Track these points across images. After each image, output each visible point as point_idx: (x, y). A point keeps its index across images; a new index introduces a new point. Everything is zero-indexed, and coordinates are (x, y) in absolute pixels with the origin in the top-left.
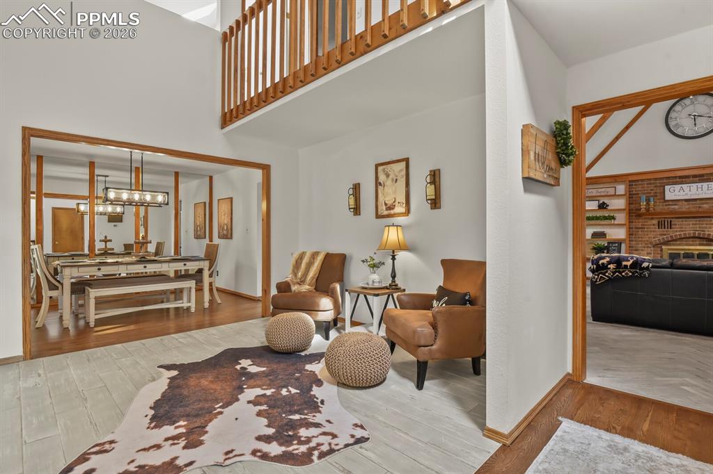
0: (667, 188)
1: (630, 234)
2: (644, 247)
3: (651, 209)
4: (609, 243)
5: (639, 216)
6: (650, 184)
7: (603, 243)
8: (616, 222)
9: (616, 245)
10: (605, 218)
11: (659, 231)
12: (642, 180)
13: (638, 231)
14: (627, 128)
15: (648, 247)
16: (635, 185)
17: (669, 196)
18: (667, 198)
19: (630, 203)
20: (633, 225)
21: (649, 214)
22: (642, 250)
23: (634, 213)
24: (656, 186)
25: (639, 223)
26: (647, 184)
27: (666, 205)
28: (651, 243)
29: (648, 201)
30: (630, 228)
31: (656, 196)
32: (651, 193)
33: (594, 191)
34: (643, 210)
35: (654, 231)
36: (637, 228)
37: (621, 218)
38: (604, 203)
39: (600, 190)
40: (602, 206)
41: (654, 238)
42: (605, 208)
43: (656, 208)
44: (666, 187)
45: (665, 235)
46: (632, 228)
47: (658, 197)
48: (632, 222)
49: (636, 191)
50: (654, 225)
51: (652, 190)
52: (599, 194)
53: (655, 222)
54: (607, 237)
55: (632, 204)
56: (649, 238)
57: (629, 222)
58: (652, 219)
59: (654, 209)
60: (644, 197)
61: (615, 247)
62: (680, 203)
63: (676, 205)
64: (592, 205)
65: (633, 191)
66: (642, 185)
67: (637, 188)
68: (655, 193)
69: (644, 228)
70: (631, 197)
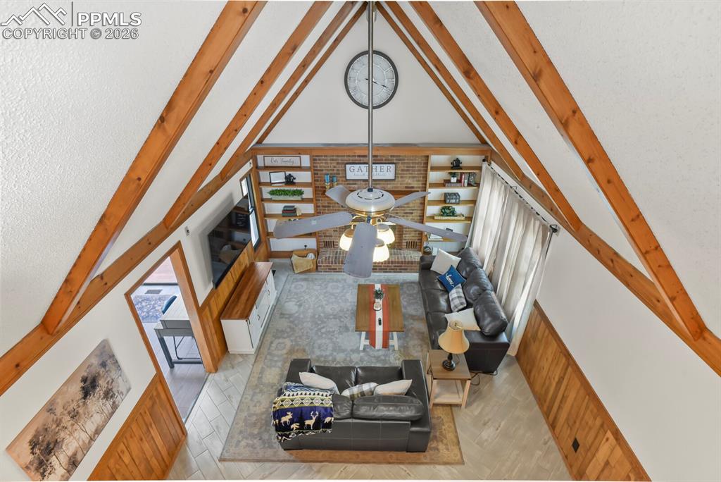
0: (348, 166)
1: (318, 211)
6: (333, 160)
8: (304, 196)
12: (326, 155)
13: (325, 210)
16: (320, 160)
17: (350, 176)
18: (348, 178)
19: (315, 180)
20: (320, 203)
23: (320, 191)
24: (338, 163)
25: (325, 201)
26: (331, 160)
27: (348, 184)
30: (317, 206)
31: (339, 174)
32: (333, 170)
33: (278, 159)
36: (323, 206)
37: (308, 192)
38: (290, 175)
39: (285, 159)
40: (289, 181)
42: (292, 182)
46: (319, 206)
47: (341, 175)
48: (319, 200)
49: (320, 167)
51: (335, 167)
52: (284, 164)
54: (297, 213)
55: (318, 181)
57: (316, 200)
60: (327, 178)
62: (359, 182)
63: (355, 184)
64: (279, 177)
65: (317, 167)
66: (325, 160)
67: (320, 165)
68: (338, 170)
69: (330, 207)
70: (316, 173)
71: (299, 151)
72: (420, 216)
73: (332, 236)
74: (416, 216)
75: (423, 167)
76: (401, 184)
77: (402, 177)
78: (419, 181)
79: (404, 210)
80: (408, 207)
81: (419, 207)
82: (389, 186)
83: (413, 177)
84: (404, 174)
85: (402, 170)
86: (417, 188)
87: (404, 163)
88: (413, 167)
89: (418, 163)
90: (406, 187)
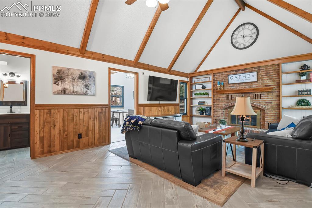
0: (229, 77)
1: (213, 103)
2: (220, 110)
3: (222, 89)
4: (206, 107)
5: (217, 92)
6: (222, 75)
7: (204, 107)
8: (209, 96)
9: (209, 108)
10: (204, 94)
11: (226, 101)
12: (219, 73)
13: (217, 101)
14: (215, 45)
15: (221, 110)
16: (216, 76)
17: (231, 82)
18: (229, 83)
19: (213, 86)
20: (215, 98)
21: (221, 92)
22: (219, 111)
23: (214, 91)
24: (225, 76)
25: (217, 96)
26: (221, 75)
27: (230, 86)
28: (223, 107)
29: (220, 84)
30: (213, 99)
31: (225, 82)
32: (223, 80)
33: (200, 79)
34: (218, 89)
35: (224, 101)
36: (217, 99)
37: (210, 93)
38: (204, 86)
39: (203, 79)
40: (204, 87)
41: (224, 105)
42: (205, 89)
43: (225, 88)
44: (229, 76)
45: (229, 103)
46: (215, 99)
47: (226, 82)
48: (215, 96)
49: (216, 79)
50: (224, 97)
51: (223, 78)
52: (202, 81)
53: (224, 96)
54: (205, 104)
56: (222, 104)
57: (213, 96)
58: (223, 94)
59: (224, 89)
60: (218, 82)
61: (208, 109)
62: (235, 85)
63: (234, 86)
64: (199, 87)
65: (215, 79)
66: (219, 75)
67: (217, 78)
68: (225, 80)
69: (220, 99)
70: (214, 82)
71: (207, 72)
72: (277, 105)
73: (220, 116)
74: (274, 105)
75: (277, 72)
76: (262, 84)
77: (262, 80)
78: (274, 81)
79: (265, 101)
80: (268, 98)
81: (275, 98)
82: (254, 86)
83: (270, 79)
84: (263, 78)
85: (262, 76)
86: (273, 85)
87: (264, 71)
88: (269, 73)
89: (273, 70)
90: (266, 86)
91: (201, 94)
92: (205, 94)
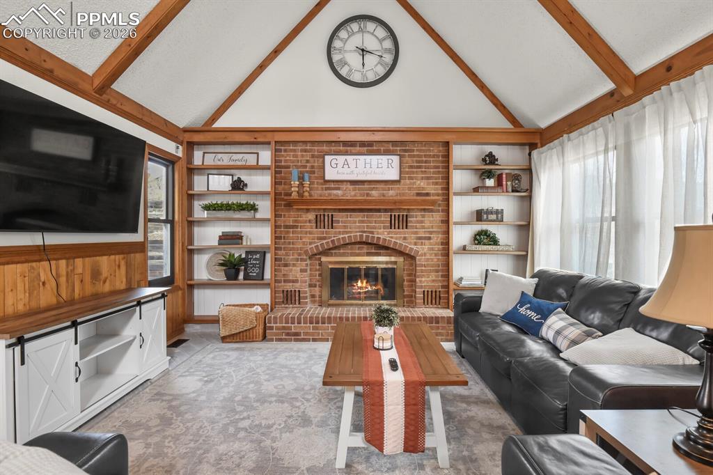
0: (328, 158)
1: (276, 238)
2: (297, 260)
3: (306, 194)
4: (247, 253)
5: (289, 205)
6: (306, 151)
7: (238, 253)
8: (258, 216)
9: (258, 256)
10: (241, 207)
11: (317, 232)
12: (295, 143)
13: (288, 232)
14: (276, 52)
15: (302, 260)
16: (285, 151)
17: (330, 174)
18: (327, 178)
19: (276, 183)
20: (281, 221)
21: (302, 203)
22: (294, 265)
23: (282, 200)
24: (313, 156)
25: (289, 218)
26: (302, 151)
27: (326, 189)
28: (306, 252)
29: (301, 179)
30: (276, 227)
31: (314, 173)
32: (306, 167)
33: (225, 157)
34: (295, 195)
35: (310, 233)
36: (286, 227)
37: (265, 208)
38: (239, 180)
39: (235, 157)
40: (238, 186)
41: (310, 243)
42: (242, 189)
43: (312, 192)
44: (326, 157)
45: (324, 238)
46: (280, 227)
48: (281, 216)
49: (286, 161)
50: (310, 221)
51: (308, 161)
52: (232, 163)
53: (311, 216)
54: (244, 243)
55: (280, 183)
56: (304, 243)
57: (276, 216)
58: (308, 210)
59: (310, 195)
60: (295, 173)
61: (256, 259)
62: (344, 186)
63: (338, 189)
64: (221, 183)
65: (281, 161)
66: (295, 151)
67: (287, 157)
68: (313, 167)
69: (297, 227)
70: (279, 172)
71: (257, 135)
72: (442, 244)
73: (296, 281)
74: (436, 244)
75: (443, 162)
76: (410, 189)
77: (410, 178)
78: (437, 184)
79: (416, 233)
80: (423, 227)
81: (439, 227)
82: (391, 192)
83: (428, 178)
84: (413, 173)
85: (411, 167)
86: (434, 195)
87: (414, 156)
88: (426, 162)
89: (434, 156)
90: (418, 194)
91: (229, 207)
92: (243, 209)
